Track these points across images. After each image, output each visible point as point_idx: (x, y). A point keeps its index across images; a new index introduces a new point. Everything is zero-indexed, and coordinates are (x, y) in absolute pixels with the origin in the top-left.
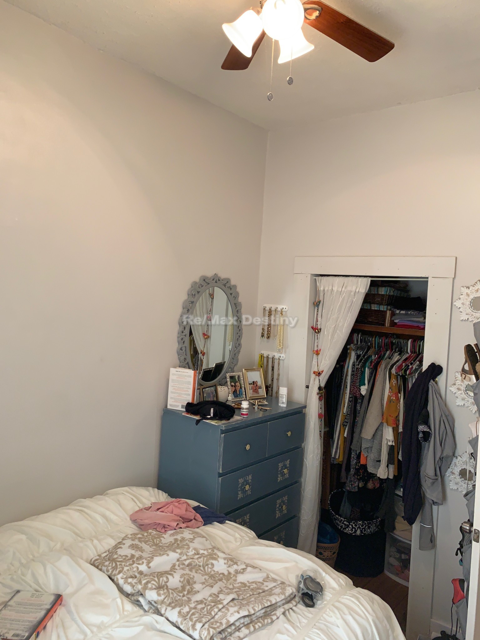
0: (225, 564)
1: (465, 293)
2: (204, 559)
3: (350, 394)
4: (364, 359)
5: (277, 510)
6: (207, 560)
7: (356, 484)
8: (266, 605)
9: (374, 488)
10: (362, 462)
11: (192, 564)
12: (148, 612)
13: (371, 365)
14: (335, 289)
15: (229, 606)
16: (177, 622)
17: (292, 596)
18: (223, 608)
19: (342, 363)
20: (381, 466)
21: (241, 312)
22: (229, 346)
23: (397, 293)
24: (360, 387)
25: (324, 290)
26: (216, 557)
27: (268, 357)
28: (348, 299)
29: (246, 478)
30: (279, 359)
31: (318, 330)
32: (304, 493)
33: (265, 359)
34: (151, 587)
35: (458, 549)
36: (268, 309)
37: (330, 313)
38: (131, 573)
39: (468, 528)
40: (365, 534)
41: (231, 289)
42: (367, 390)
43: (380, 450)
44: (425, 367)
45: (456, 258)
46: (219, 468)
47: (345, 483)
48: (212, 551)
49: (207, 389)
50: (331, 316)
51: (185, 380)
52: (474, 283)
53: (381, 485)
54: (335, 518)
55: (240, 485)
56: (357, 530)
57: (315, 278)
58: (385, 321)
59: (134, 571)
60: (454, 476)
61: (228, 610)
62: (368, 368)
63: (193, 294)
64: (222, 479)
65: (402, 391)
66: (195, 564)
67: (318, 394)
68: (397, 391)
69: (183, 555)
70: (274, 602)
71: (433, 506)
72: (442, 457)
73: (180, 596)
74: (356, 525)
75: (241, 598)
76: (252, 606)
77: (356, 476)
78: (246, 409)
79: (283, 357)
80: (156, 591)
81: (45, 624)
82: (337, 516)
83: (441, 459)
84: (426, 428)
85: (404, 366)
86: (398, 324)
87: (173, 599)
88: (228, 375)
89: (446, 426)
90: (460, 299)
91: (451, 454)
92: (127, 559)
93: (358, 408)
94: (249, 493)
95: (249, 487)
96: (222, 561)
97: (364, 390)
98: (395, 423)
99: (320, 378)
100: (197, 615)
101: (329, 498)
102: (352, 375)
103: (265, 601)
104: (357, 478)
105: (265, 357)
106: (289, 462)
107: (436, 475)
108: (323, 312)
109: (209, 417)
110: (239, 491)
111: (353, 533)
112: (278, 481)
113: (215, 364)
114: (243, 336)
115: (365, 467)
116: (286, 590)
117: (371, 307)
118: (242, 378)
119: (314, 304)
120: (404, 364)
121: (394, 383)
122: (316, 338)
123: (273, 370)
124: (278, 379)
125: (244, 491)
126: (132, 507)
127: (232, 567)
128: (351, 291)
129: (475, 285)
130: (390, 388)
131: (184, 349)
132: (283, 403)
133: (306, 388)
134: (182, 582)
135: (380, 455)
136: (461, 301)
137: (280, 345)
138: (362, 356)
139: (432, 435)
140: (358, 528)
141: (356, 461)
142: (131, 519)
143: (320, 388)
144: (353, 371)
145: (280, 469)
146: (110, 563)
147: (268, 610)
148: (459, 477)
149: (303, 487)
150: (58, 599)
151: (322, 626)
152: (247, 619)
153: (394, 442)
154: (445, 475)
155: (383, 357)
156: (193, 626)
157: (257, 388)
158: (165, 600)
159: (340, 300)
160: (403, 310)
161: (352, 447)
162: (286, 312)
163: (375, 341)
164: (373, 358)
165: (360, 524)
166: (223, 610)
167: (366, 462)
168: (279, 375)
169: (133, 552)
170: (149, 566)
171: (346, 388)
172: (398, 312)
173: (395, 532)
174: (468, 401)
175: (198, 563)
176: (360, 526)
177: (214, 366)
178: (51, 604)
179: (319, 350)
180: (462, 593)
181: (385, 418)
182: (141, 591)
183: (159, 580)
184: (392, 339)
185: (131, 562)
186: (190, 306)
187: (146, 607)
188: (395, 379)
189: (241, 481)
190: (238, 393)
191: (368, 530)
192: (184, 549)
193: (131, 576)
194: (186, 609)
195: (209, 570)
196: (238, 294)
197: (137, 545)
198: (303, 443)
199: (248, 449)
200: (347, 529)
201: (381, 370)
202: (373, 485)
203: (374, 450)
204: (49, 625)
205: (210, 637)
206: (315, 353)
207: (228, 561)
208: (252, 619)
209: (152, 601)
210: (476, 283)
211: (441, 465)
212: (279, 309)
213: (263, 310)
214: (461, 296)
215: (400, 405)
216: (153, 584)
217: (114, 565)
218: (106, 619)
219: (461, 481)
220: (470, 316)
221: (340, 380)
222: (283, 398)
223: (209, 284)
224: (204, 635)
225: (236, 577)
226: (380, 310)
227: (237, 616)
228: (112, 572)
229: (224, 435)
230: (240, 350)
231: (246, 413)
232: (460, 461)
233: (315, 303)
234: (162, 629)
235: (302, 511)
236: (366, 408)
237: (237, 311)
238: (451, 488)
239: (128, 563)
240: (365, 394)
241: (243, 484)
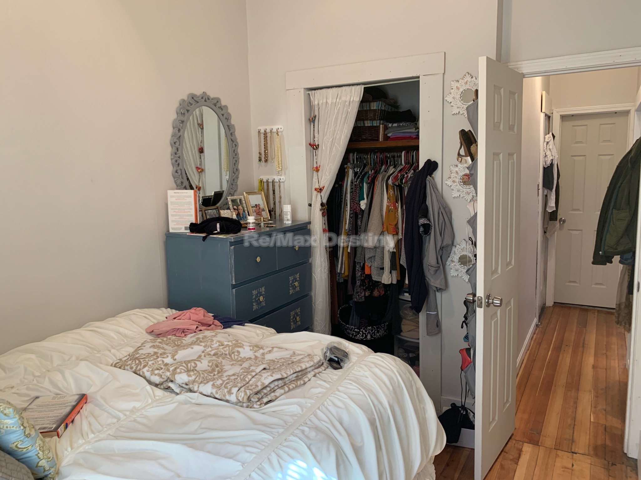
0: (251, 350)
1: (455, 88)
2: (229, 348)
3: (350, 210)
4: (361, 176)
5: (292, 322)
6: (233, 349)
7: (363, 294)
8: (297, 370)
9: (380, 295)
10: (367, 272)
11: (218, 353)
12: (181, 393)
13: (368, 180)
14: (329, 101)
15: (262, 373)
16: (211, 393)
17: (320, 364)
18: (256, 375)
19: (341, 183)
20: (385, 273)
21: (235, 135)
22: (226, 175)
23: (388, 108)
24: (360, 202)
25: (318, 104)
26: (241, 345)
27: (267, 181)
28: (344, 109)
29: (260, 290)
30: (279, 181)
31: (315, 146)
32: (315, 306)
33: (265, 184)
34: (180, 371)
35: (463, 322)
36: (262, 131)
37: (327, 126)
38: (157, 366)
39: (472, 298)
40: (375, 338)
41: (222, 109)
42: (366, 204)
43: (382, 258)
44: (421, 165)
45: (445, 53)
46: (232, 280)
47: (352, 295)
48: (236, 342)
49: (209, 211)
50: (327, 129)
51: (186, 201)
52: (463, 76)
53: (386, 292)
54: (346, 328)
55: (254, 297)
56: (367, 335)
57: (308, 92)
58: (378, 137)
59: (159, 364)
60: (454, 264)
61: (261, 376)
62: (366, 183)
63: (183, 113)
64: (235, 290)
65: (400, 201)
66: (221, 353)
67: (321, 210)
68: (395, 201)
69: (207, 347)
70: (304, 367)
71: (437, 293)
72: (442, 247)
73: (211, 376)
74: (366, 331)
75: (272, 368)
76: (284, 371)
77: (362, 287)
78: (253, 223)
79: (283, 179)
80: (186, 373)
81: (73, 418)
82: (348, 326)
83: (442, 248)
84: (426, 221)
85: (399, 177)
86: (391, 137)
87: (204, 379)
88: (229, 198)
89: (445, 218)
90: (450, 93)
91: (450, 243)
92: (150, 355)
93: (359, 223)
94: (264, 304)
95: (263, 298)
96: (247, 349)
97: (363, 204)
98: (394, 230)
99: (322, 194)
100: (231, 384)
101: (338, 312)
102: (351, 192)
103: (296, 367)
104: (363, 289)
105: (265, 182)
106: (299, 275)
107: (438, 263)
108: (319, 127)
109: (216, 232)
110: (254, 302)
111: (364, 338)
112: (290, 294)
113: (213, 193)
114: (240, 160)
115: (369, 276)
116: (314, 358)
117: (364, 124)
118: (244, 202)
119: (309, 120)
120: (399, 174)
121: (391, 193)
122: (315, 155)
123: (274, 193)
124: (280, 202)
125: (259, 303)
126: (146, 323)
127: (259, 352)
128: (346, 102)
129: (464, 77)
130: (388, 198)
131: (179, 172)
132: (288, 220)
133: (309, 206)
134: (211, 366)
135: (383, 263)
136: (452, 96)
137: (279, 167)
138: (359, 173)
139: (432, 227)
140: (368, 333)
141: (360, 273)
142: (147, 332)
143: (322, 204)
144: (351, 189)
145: (291, 282)
146: (133, 362)
147: (300, 374)
148: (459, 264)
149: (314, 301)
150: (83, 399)
151: (352, 378)
152: (280, 382)
153: (395, 249)
154: (445, 264)
155: (379, 172)
156: (230, 393)
157: (261, 210)
158: (197, 379)
159: (336, 112)
160: (395, 123)
161: (356, 260)
162: (282, 132)
163: (371, 158)
164: (370, 173)
165: (370, 329)
166: (256, 377)
167: (371, 272)
168: (280, 197)
169: (156, 350)
170: (174, 358)
171: (347, 205)
172: (390, 125)
173: (402, 334)
174: (463, 191)
175: (224, 352)
176: (370, 331)
177: (213, 194)
178: (76, 401)
179: (318, 166)
180: (469, 359)
181: (385, 227)
182: (170, 377)
183: (187, 366)
184: (386, 154)
185: (155, 357)
186: (180, 126)
187: (177, 390)
188: (392, 189)
189: (255, 292)
190: (241, 216)
191: (378, 334)
192: (208, 342)
193: (156, 368)
194: (219, 382)
195: (236, 357)
196: (229, 115)
197: (159, 345)
198: (310, 257)
199: (258, 261)
200: (358, 336)
201: (378, 184)
202: (378, 292)
203: (377, 259)
204: (77, 418)
205: (247, 397)
206: (314, 170)
207: (253, 347)
208: (285, 382)
209: (183, 383)
210: (465, 75)
211: (442, 254)
212: (275, 130)
213: (258, 134)
214: (452, 91)
215: (398, 214)
216: (182, 369)
217: (137, 362)
218: (137, 405)
219: (461, 267)
220: (461, 109)
221: (340, 199)
222: (287, 215)
223: (198, 102)
224: (241, 396)
225: (264, 356)
226: (374, 125)
227: (271, 379)
228: (137, 368)
229: (233, 247)
230: (238, 175)
231: (253, 227)
232: (459, 249)
233: (311, 119)
234: (197, 402)
235: (315, 323)
236: (367, 221)
237: (231, 134)
238: (452, 275)
239: (152, 359)
240: (365, 208)
241: (257, 296)
